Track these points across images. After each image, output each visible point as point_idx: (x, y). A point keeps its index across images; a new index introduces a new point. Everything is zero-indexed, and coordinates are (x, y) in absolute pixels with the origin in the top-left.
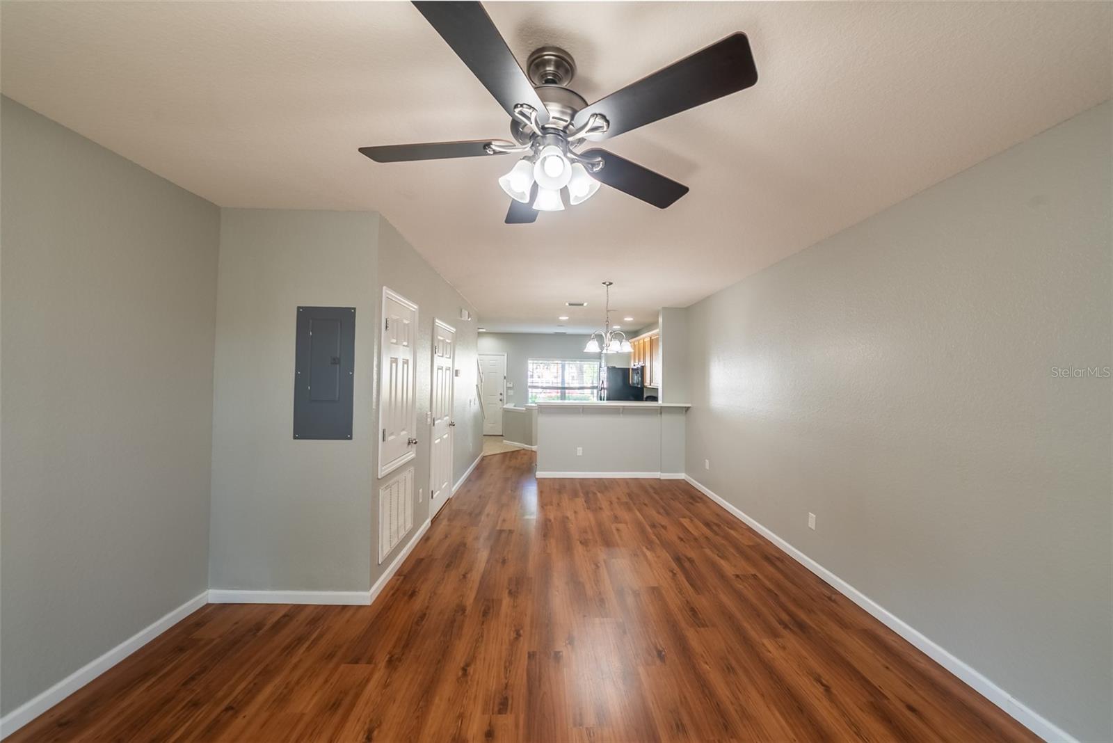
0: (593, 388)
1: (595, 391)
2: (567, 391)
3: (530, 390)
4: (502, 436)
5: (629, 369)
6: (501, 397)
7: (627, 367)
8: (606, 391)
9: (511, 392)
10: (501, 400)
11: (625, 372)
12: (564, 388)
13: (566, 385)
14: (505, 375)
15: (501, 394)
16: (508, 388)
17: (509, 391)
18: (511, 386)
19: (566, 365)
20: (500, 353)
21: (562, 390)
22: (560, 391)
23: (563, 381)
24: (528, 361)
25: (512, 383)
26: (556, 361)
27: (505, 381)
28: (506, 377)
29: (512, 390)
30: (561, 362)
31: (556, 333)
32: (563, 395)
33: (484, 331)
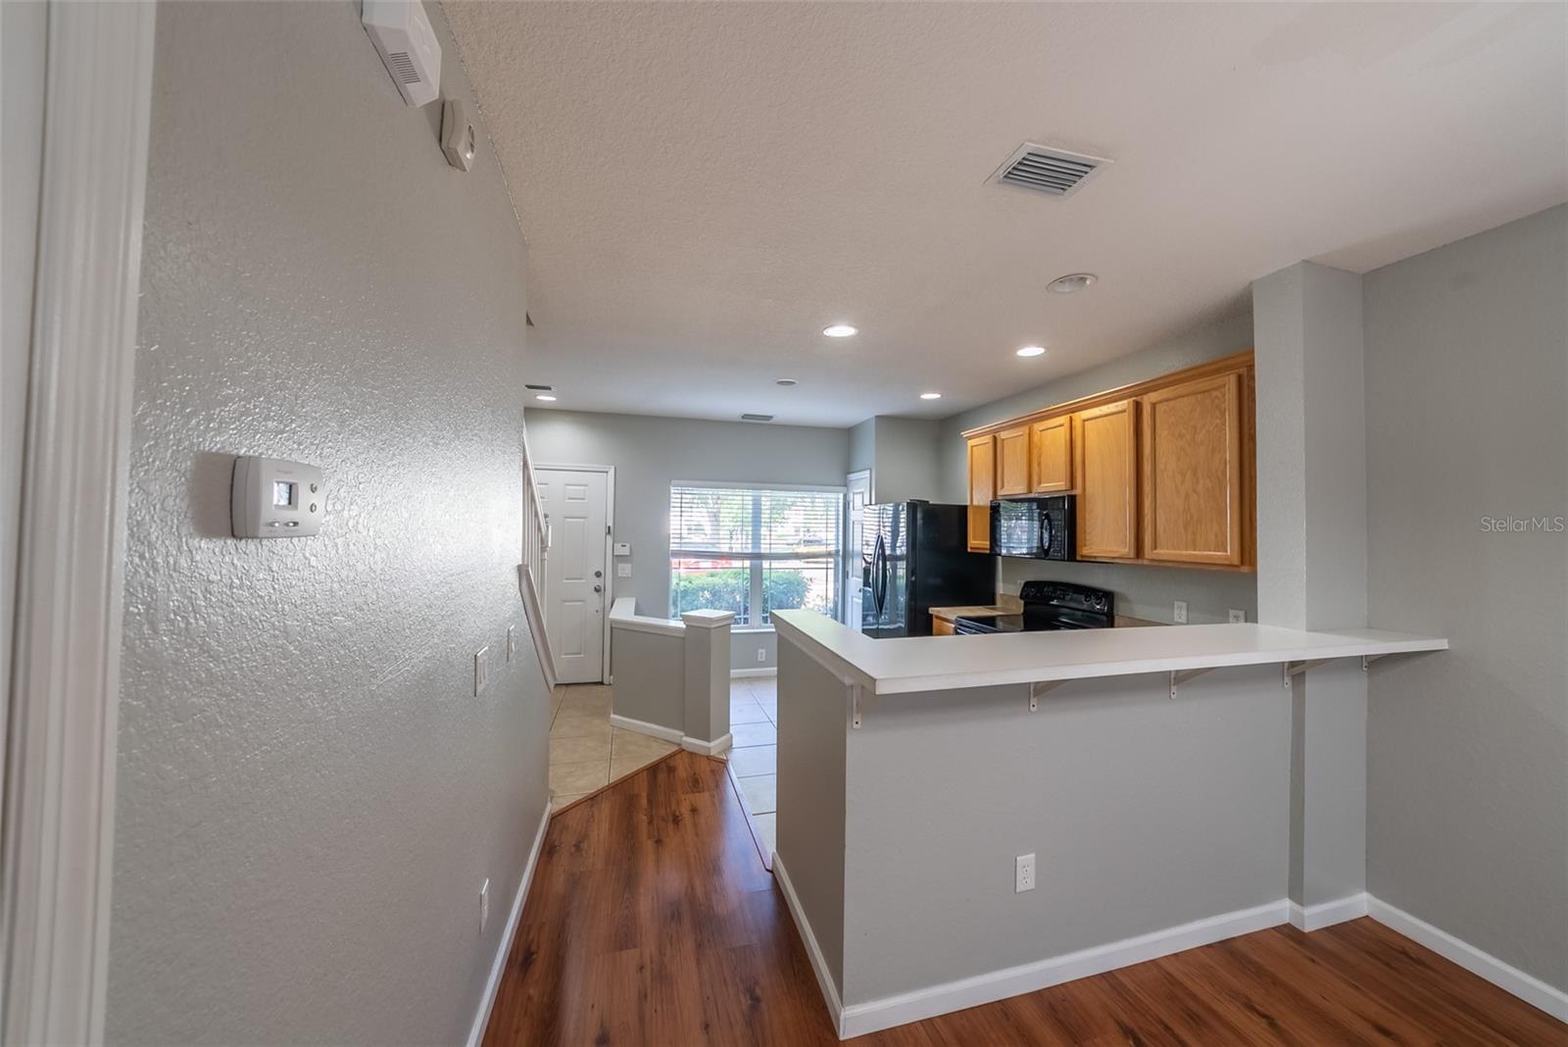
0: (829, 555)
1: (832, 563)
2: (766, 564)
3: (674, 561)
4: (602, 683)
6: (598, 582)
7: (963, 504)
9: (625, 569)
10: (597, 590)
12: (758, 557)
13: (765, 549)
14: (610, 524)
15: (598, 575)
16: (618, 558)
17: (620, 566)
18: (626, 551)
19: (763, 499)
20: (595, 467)
21: (754, 562)
22: (747, 563)
23: (756, 538)
24: (672, 488)
25: (628, 545)
26: (739, 488)
27: (610, 539)
28: (612, 529)
29: (626, 562)
30: (751, 493)
31: (745, 416)
32: (756, 575)
33: (550, 401)
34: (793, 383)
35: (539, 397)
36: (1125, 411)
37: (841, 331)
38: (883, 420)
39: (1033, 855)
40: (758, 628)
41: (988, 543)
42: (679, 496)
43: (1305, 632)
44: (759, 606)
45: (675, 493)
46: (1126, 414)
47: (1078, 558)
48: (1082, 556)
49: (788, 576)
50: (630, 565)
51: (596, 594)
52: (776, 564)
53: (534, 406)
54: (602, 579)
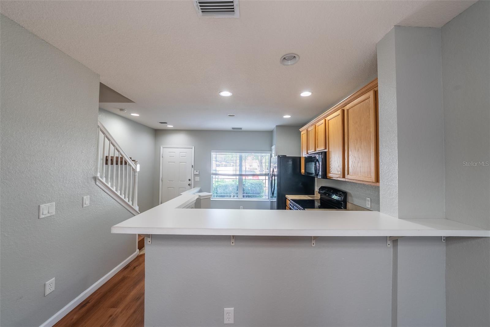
0: (265, 175)
1: (267, 177)
2: (244, 178)
3: (213, 176)
5: (300, 158)
6: (189, 182)
7: (300, 156)
8: (276, 178)
9: (197, 179)
10: (189, 185)
11: (296, 161)
12: (241, 175)
13: (244, 173)
14: (193, 164)
15: (190, 180)
16: (195, 175)
17: (196, 177)
18: (197, 173)
19: (243, 156)
20: (189, 147)
21: (240, 177)
22: (238, 177)
23: (241, 170)
24: (212, 153)
25: (198, 171)
26: (234, 153)
27: (193, 169)
28: (193, 165)
29: (198, 176)
30: (239, 154)
31: (233, 128)
32: (241, 181)
33: (171, 127)
34: (234, 115)
35: (168, 126)
36: (339, 115)
37: (226, 94)
38: (279, 127)
39: (233, 309)
40: (241, 199)
41: (304, 171)
42: (215, 155)
43: (398, 219)
44: (242, 192)
45: (213, 155)
46: (340, 115)
47: (328, 178)
48: (329, 177)
49: (256, 182)
50: (199, 177)
51: (189, 186)
52: (247, 178)
53: (166, 129)
54: (191, 181)
